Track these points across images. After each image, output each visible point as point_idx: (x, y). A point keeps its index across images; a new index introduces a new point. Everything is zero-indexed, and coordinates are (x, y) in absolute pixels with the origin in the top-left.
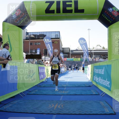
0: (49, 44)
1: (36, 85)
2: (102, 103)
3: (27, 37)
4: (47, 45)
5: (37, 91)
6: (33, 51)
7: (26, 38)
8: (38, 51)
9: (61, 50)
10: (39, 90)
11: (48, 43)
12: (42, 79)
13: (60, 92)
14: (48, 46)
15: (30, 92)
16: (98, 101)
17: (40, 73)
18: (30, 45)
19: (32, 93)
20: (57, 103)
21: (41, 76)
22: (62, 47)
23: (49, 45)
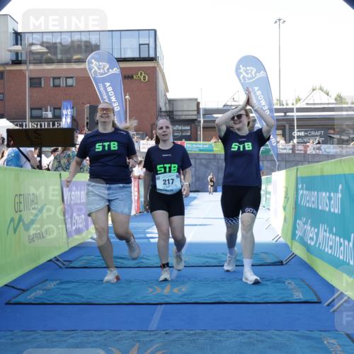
0: (108, 84)
1: (51, 260)
2: (333, 341)
3: (17, 54)
4: (102, 89)
5: (51, 285)
6: (47, 111)
7: (14, 59)
8: (64, 112)
9: (163, 109)
10: (61, 283)
11: (104, 80)
12: (79, 231)
13: (150, 290)
14: (107, 93)
15: (24, 291)
16: (316, 334)
17: (70, 206)
18: (32, 85)
19: (30, 296)
20: (138, 344)
21: (74, 221)
22: (165, 95)
23: (110, 89)
